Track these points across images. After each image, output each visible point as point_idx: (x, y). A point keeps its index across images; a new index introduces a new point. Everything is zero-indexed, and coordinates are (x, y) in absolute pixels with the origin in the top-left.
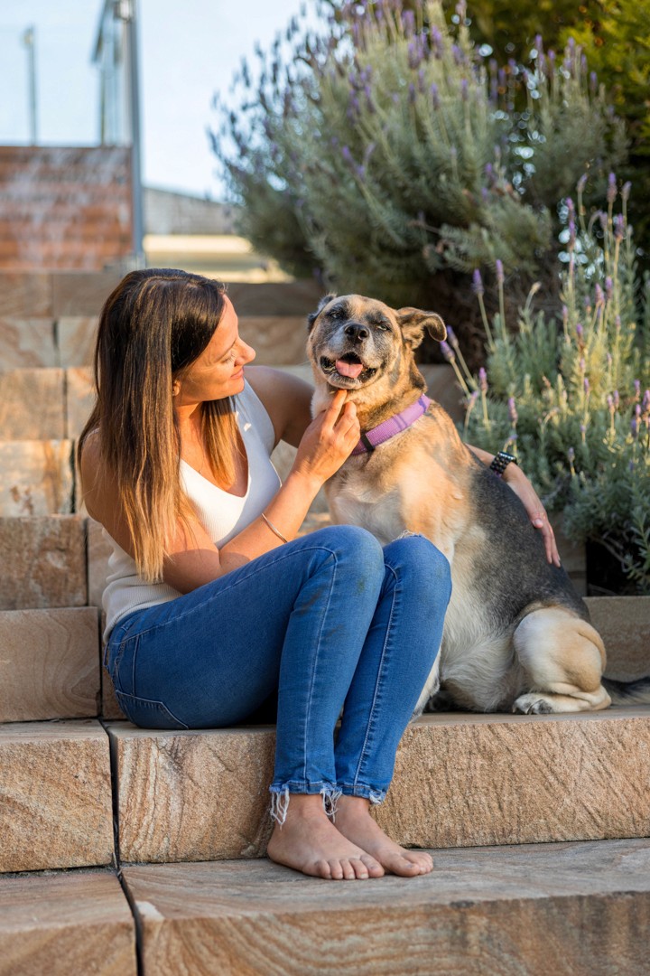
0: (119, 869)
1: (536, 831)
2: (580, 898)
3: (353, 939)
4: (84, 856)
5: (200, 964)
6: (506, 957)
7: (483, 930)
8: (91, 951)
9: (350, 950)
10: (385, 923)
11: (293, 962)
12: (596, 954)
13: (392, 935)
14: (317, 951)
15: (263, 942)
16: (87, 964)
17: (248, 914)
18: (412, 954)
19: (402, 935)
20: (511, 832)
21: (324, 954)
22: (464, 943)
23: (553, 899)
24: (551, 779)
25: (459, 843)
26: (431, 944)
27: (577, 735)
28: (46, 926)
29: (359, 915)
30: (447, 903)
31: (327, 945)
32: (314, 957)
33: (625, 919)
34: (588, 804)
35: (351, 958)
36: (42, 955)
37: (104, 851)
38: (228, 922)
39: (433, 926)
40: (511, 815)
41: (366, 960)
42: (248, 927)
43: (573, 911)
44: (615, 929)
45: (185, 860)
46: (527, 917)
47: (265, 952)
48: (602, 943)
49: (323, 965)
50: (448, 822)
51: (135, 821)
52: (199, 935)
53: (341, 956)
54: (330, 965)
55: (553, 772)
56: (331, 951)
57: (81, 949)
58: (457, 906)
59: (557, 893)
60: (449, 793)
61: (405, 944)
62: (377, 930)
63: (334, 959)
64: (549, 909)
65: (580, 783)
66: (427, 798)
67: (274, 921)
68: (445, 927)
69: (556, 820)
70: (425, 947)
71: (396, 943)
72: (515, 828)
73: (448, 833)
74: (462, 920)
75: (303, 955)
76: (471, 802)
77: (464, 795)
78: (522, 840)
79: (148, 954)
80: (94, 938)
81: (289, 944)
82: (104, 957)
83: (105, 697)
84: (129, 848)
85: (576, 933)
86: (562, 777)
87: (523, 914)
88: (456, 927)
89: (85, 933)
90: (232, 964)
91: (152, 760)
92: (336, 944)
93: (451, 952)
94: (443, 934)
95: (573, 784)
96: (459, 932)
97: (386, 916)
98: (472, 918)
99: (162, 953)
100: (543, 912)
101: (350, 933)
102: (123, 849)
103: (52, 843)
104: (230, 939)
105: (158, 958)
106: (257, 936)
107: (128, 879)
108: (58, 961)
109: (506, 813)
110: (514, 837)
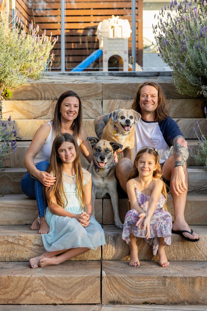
0: (102, 261)
1: (193, 258)
2: (190, 277)
3: (143, 282)
4: (95, 258)
5: (113, 285)
6: (174, 287)
7: (169, 282)
8: (92, 281)
9: (142, 284)
10: (149, 279)
11: (131, 285)
12: (192, 288)
13: (150, 282)
14: (135, 284)
15: (125, 281)
16: (91, 283)
17: (122, 276)
18: (154, 286)
19: (152, 282)
20: (187, 258)
21: (137, 284)
22: (165, 284)
23: (184, 277)
24: (197, 247)
25: (175, 260)
26: (158, 284)
27: (203, 238)
28: (83, 276)
29: (144, 277)
30: (162, 276)
31: (137, 283)
32: (135, 285)
33: (199, 282)
34: (205, 253)
35: (142, 285)
36: (83, 281)
37: (99, 257)
38: (118, 277)
39: (159, 281)
40: (187, 255)
41: (145, 286)
42: (122, 278)
43: (188, 280)
44: (197, 284)
45: (116, 260)
46: (178, 280)
47: (125, 283)
48: (194, 286)
49: (137, 287)
50: (173, 255)
51: (105, 251)
52: (112, 279)
53: (140, 285)
54: (138, 287)
55: (197, 246)
56: (138, 284)
57: (90, 280)
58: (164, 277)
59: (185, 276)
60: (174, 249)
61: (153, 284)
62: (148, 280)
63: (139, 285)
64: (183, 279)
65: (203, 249)
66: (169, 250)
67: (127, 277)
68: (161, 281)
69: (197, 256)
70: (157, 284)
71: (151, 283)
72: (188, 257)
73: (173, 258)
74: (165, 280)
75: (133, 284)
76: (178, 251)
77: (177, 250)
78: (189, 260)
79: (103, 282)
80: (92, 278)
81: (130, 282)
82: (94, 282)
83: (103, 219)
84: (104, 257)
85: (188, 284)
86: (199, 247)
87: (177, 280)
88: (164, 281)
89: (91, 278)
90: (119, 285)
91: (109, 239)
92: (139, 283)
93: (162, 286)
94: (161, 282)
95: (202, 249)
96: (164, 282)
97: (149, 278)
98: (167, 280)
99: (105, 282)
100: (182, 279)
101: (142, 281)
102: (103, 257)
103: (88, 255)
104: (118, 280)
105: (104, 283)
106: (124, 280)
107: (103, 264)
108: (86, 282)
109: (186, 254)
110: (188, 259)
